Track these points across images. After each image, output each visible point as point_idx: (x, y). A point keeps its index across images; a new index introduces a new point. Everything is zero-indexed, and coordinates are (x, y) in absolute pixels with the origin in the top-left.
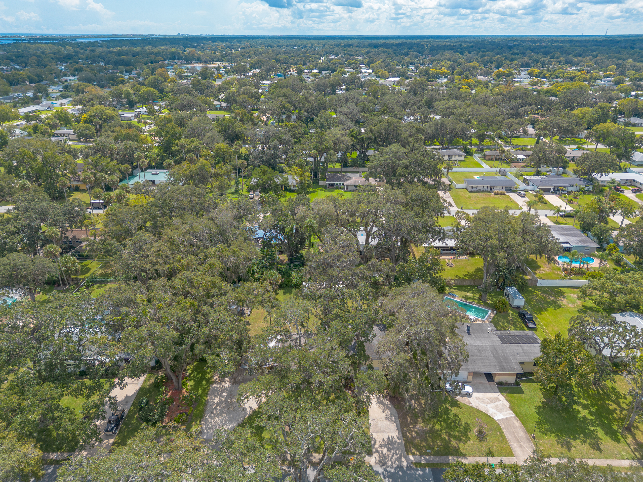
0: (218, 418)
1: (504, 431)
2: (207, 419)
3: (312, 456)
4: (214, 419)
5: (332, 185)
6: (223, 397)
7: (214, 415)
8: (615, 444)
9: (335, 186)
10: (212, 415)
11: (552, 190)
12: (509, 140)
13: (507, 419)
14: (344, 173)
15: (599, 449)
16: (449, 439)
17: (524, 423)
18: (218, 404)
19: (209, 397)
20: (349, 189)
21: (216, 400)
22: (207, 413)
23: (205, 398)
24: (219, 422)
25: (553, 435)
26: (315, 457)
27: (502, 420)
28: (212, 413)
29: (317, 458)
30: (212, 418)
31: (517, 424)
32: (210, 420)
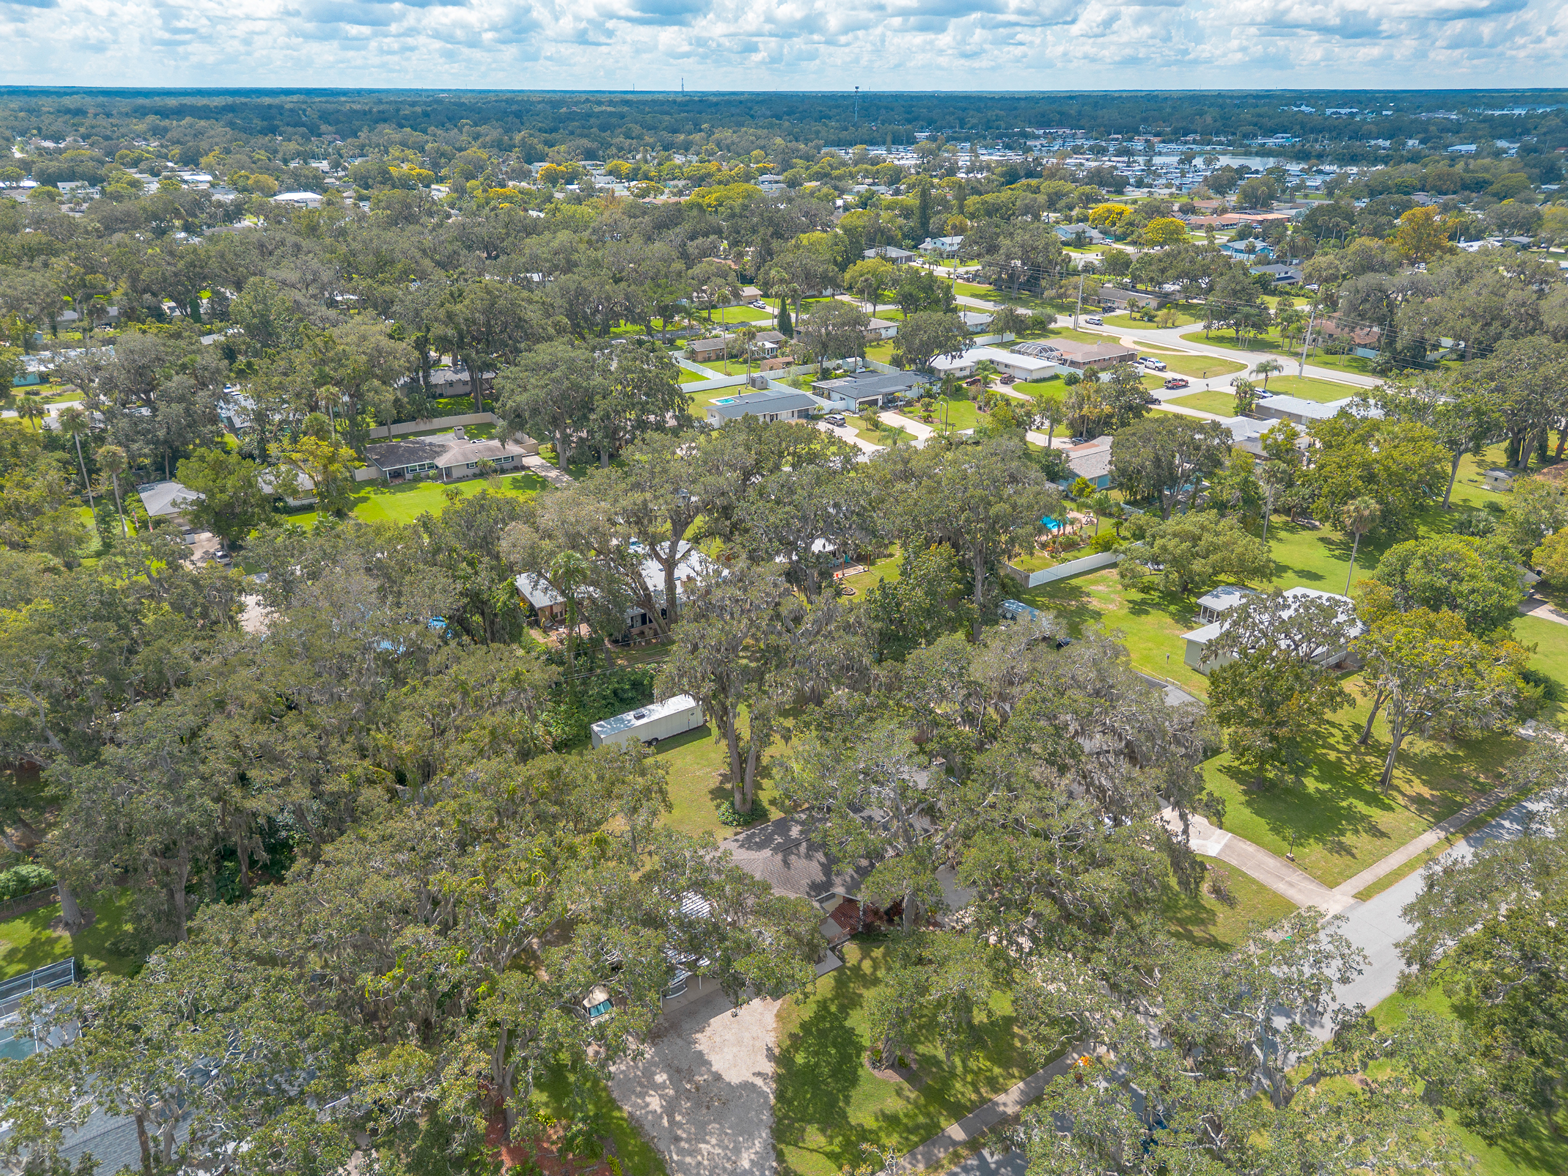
0: (708, 1143)
1: (1244, 869)
2: (680, 1164)
3: (997, 1104)
4: (699, 1151)
5: (397, 474)
6: (663, 1086)
7: (688, 1141)
8: (1391, 814)
9: (408, 476)
10: (684, 1145)
11: (880, 403)
12: (705, 314)
13: (1226, 845)
14: (412, 438)
15: (1383, 835)
16: (1186, 930)
17: (1256, 841)
18: (670, 1109)
19: (627, 1108)
20: (456, 474)
21: (655, 1103)
22: (662, 1147)
23: (616, 1114)
24: (718, 1151)
25: (1312, 841)
26: (1005, 1105)
27: (1222, 850)
28: (677, 1139)
29: (1010, 1103)
30: (692, 1153)
31: (1249, 848)
32: (688, 1160)
